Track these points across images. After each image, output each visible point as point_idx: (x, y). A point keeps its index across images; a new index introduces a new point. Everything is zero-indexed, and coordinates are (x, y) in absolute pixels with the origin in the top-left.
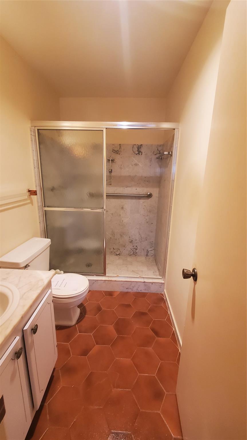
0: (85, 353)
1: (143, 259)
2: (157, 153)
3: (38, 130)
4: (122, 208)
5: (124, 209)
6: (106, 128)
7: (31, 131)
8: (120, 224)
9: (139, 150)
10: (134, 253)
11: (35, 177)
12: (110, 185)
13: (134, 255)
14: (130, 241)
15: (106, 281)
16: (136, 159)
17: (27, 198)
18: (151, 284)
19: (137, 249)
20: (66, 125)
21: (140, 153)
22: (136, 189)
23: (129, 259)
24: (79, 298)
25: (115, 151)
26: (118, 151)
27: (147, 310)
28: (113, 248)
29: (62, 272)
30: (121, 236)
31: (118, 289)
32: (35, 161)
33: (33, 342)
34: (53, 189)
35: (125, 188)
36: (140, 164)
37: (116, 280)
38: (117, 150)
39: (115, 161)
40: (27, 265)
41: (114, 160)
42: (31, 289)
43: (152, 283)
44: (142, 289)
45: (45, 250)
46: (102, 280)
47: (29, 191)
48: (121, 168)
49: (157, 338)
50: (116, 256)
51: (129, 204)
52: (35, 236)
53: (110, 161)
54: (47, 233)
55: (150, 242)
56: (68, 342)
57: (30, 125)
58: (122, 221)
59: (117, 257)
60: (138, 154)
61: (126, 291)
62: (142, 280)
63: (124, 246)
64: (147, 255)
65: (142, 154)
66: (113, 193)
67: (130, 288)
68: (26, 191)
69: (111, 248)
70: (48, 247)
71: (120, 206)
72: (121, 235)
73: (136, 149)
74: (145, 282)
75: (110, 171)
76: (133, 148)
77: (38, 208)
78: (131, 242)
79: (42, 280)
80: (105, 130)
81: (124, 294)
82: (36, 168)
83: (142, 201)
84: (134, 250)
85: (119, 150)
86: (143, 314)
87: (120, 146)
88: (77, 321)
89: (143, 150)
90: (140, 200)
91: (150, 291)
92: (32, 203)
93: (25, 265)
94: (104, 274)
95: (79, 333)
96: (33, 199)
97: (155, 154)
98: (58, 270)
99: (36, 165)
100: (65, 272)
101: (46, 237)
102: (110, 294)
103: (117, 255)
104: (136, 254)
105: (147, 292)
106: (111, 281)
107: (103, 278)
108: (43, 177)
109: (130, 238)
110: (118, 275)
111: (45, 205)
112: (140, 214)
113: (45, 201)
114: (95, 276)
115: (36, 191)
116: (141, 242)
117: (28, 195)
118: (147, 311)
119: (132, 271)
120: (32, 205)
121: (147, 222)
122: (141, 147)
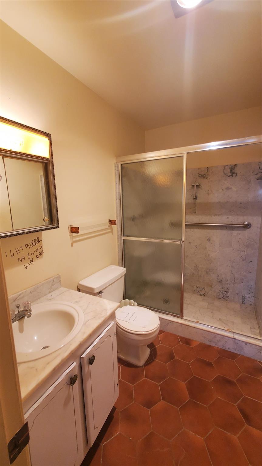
0: (149, 404)
1: (237, 306)
2: (258, 172)
3: (121, 164)
4: (209, 240)
5: (211, 241)
6: (187, 153)
7: (115, 166)
8: (206, 259)
9: (232, 171)
10: (224, 296)
11: (117, 208)
12: (194, 213)
13: (223, 299)
14: (219, 281)
15: (183, 325)
16: (228, 182)
17: (108, 227)
18: (244, 344)
19: (228, 292)
20: (151, 155)
21: (234, 175)
22: (228, 218)
23: (217, 303)
24: (149, 338)
25: (201, 175)
26: (205, 176)
27: (236, 379)
28: (197, 286)
29: (136, 304)
30: (207, 273)
31: (198, 339)
32: (118, 193)
33: (89, 372)
34: (133, 219)
35: (213, 216)
36: (234, 188)
37: (195, 327)
38: (204, 174)
39: (200, 187)
40: (101, 291)
41: (199, 185)
42: (94, 318)
43: (246, 343)
44: (230, 347)
45: (120, 278)
46: (179, 323)
47: (110, 221)
48: (208, 194)
49: (246, 426)
50: (199, 297)
51: (217, 236)
52: (113, 263)
53: (195, 187)
54: (124, 262)
55: (248, 286)
56: (133, 384)
57: (115, 162)
58: (209, 255)
59: (201, 298)
60: (231, 176)
61: (208, 343)
62: (231, 335)
63: (211, 286)
64: (243, 303)
65: (236, 176)
66: (198, 222)
67: (214, 342)
68: (107, 221)
69: (194, 286)
70: (123, 276)
71: (206, 237)
72: (206, 271)
73: (228, 171)
74: (235, 339)
75: (195, 198)
76: (224, 169)
77: (118, 237)
79: (106, 310)
80: (185, 156)
81: (205, 348)
82: (118, 199)
83: (235, 232)
84: (224, 292)
85: (206, 174)
86: (230, 382)
87: (208, 169)
88: (146, 363)
89: (237, 170)
90: (233, 231)
91: (242, 352)
92: (112, 232)
93: (98, 291)
94: (181, 315)
95: (145, 378)
96: (113, 228)
97: (256, 173)
98: (132, 301)
99: (118, 197)
100: (139, 305)
101: (124, 266)
102: (187, 342)
103: (201, 295)
104: (227, 298)
105: (238, 353)
106: (189, 326)
107: (180, 321)
108: (123, 207)
109: (218, 277)
110: (198, 321)
111: (124, 234)
112: (233, 248)
113: (124, 230)
114: (170, 316)
115: (116, 221)
116: (234, 284)
117: (109, 224)
118: (235, 381)
119: (219, 319)
120: (113, 234)
121: (243, 260)
122: (236, 167)
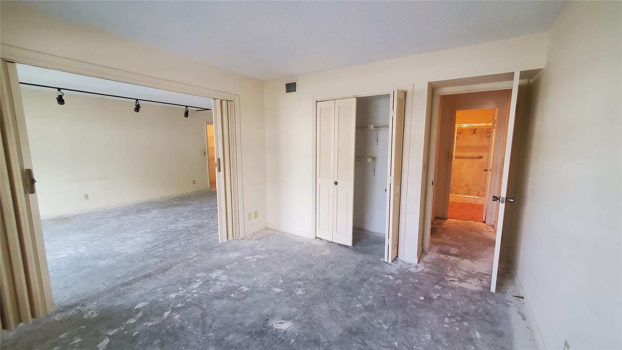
4: (462, 164)
9: (474, 131)
16: (472, 137)
19: (471, 190)
22: (472, 153)
35: (464, 152)
36: (475, 140)
48: (462, 142)
58: (461, 172)
63: (462, 188)
65: (476, 134)
76: (470, 130)
78: (467, 185)
84: (468, 191)
85: (461, 132)
90: (474, 160)
109: (466, 183)
112: (474, 168)
116: (474, 186)
